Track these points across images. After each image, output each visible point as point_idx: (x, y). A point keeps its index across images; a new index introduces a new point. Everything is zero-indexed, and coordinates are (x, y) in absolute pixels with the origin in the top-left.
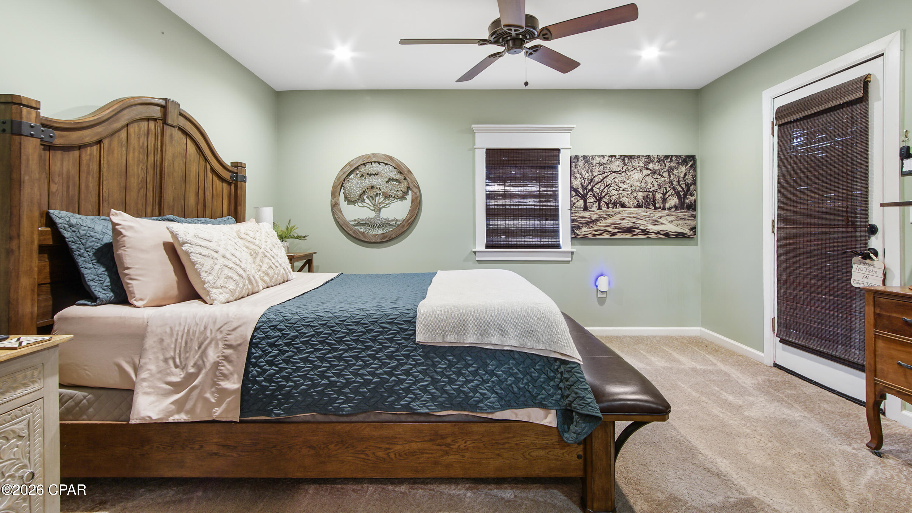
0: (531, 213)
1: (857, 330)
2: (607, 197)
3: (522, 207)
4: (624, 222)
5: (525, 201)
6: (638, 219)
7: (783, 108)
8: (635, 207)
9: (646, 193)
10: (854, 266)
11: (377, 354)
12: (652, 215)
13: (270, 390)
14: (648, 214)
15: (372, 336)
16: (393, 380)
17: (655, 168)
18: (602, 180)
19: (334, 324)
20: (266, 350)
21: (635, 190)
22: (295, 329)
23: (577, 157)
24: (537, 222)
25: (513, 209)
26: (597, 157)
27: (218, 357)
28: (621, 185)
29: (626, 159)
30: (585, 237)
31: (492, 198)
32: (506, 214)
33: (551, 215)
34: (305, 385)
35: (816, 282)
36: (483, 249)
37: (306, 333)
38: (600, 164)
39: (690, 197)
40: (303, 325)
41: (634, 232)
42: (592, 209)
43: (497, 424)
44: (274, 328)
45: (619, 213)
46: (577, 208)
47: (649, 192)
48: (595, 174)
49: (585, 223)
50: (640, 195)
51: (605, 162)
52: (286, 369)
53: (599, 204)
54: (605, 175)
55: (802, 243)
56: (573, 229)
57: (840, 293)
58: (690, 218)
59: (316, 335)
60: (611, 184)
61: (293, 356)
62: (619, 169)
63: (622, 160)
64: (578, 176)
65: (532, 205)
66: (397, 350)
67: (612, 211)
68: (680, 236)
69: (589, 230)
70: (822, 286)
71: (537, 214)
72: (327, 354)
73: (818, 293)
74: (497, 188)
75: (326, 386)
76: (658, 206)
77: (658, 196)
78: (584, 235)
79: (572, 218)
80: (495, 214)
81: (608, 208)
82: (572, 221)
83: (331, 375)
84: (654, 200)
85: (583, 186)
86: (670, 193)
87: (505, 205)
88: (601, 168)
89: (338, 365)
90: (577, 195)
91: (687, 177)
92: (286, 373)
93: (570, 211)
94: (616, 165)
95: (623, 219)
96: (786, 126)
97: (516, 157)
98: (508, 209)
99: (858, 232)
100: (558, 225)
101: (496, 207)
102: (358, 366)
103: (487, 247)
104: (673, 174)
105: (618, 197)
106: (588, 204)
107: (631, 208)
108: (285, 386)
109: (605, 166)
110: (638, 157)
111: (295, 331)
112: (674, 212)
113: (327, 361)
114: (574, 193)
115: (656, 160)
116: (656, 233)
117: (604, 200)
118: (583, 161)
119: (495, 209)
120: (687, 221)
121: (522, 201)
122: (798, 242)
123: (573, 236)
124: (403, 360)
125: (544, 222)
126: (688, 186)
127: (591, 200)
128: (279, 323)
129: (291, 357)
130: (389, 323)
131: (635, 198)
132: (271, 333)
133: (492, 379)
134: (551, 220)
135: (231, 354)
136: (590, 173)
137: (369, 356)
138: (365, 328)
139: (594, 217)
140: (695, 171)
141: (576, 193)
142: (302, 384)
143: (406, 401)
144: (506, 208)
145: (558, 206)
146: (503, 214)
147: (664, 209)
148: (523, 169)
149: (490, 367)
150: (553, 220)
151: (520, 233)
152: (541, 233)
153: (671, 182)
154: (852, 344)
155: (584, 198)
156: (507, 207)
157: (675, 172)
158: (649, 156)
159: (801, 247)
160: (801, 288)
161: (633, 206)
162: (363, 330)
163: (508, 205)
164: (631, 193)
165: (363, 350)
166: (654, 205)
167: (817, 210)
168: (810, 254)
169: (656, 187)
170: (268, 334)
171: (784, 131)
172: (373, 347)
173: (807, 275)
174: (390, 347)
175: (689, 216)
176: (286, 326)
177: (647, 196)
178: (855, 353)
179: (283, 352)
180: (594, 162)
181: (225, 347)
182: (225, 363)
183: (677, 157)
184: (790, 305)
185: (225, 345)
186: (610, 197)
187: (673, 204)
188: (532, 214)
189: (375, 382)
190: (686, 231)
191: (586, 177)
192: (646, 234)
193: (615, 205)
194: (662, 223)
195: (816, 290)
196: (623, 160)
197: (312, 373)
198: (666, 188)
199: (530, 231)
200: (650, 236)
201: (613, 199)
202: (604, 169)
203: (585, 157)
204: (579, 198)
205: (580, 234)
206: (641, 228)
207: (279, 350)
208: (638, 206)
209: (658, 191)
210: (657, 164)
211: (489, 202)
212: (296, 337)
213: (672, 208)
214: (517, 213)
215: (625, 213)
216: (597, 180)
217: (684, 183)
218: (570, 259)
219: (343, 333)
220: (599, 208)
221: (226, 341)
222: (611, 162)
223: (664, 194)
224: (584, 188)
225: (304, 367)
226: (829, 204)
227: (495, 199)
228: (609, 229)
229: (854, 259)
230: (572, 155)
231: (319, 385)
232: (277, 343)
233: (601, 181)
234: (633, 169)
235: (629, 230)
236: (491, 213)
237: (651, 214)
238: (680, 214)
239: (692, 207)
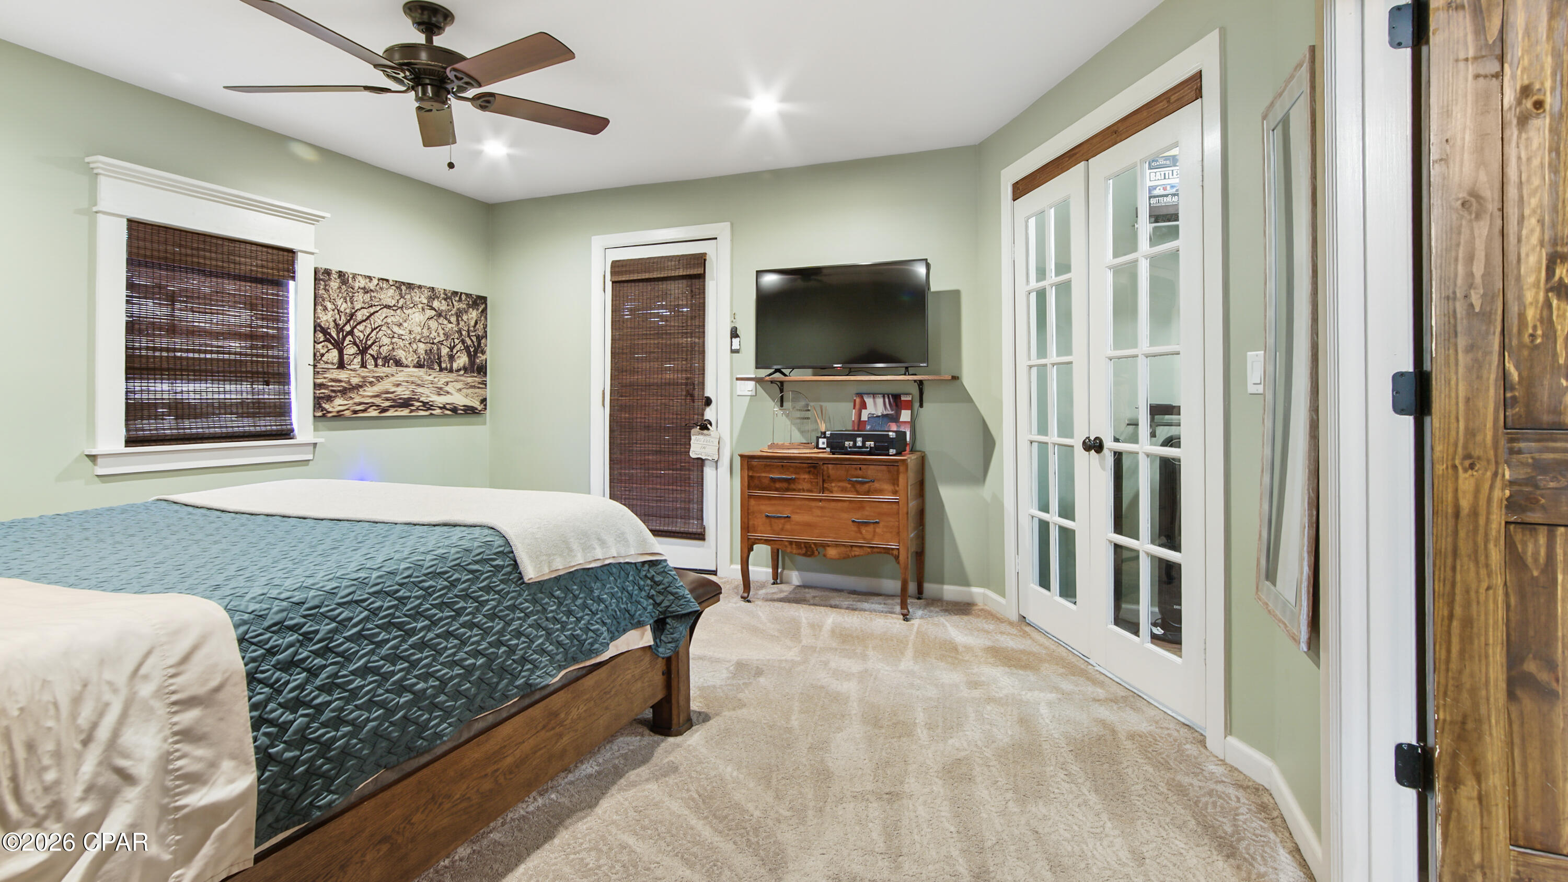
0: (233, 369)
1: (695, 500)
2: (375, 348)
3: (215, 356)
4: (399, 390)
5: (220, 344)
6: (418, 385)
7: (620, 263)
8: (415, 367)
9: (429, 345)
10: (693, 438)
11: (474, 617)
12: (436, 380)
13: (304, 762)
14: (431, 378)
15: (463, 590)
16: (503, 653)
17: (441, 309)
18: (368, 318)
19: (397, 587)
20: (278, 680)
21: (415, 338)
22: (327, 617)
23: (328, 272)
24: (246, 387)
25: (194, 358)
26: (360, 278)
27: (165, 740)
28: (396, 329)
29: (403, 288)
30: (339, 416)
31: (140, 332)
32: (175, 370)
33: (274, 374)
34: (375, 719)
35: (655, 457)
36: (119, 445)
37: (351, 619)
38: (366, 291)
39: (480, 355)
40: (340, 605)
41: (412, 405)
42: (352, 367)
43: (604, 668)
44: (280, 627)
45: (393, 375)
46: (327, 363)
47: (433, 343)
48: (358, 306)
49: (339, 391)
50: (422, 348)
51: (372, 288)
52: (330, 703)
53: (362, 359)
54: (372, 310)
55: (639, 416)
56: (318, 402)
57: (678, 467)
58: (481, 386)
59: (372, 616)
60: (382, 326)
61: (339, 671)
62: (393, 302)
63: (397, 288)
64: (329, 306)
65: (235, 354)
66: (499, 603)
67: (382, 371)
68: (470, 411)
69: (346, 402)
70: (660, 461)
71: (247, 372)
72: (401, 646)
73: (657, 469)
74: (152, 309)
75: (409, 705)
76: (444, 365)
77: (445, 351)
78: (338, 412)
79: (318, 381)
80: (148, 369)
81: (376, 366)
82: (317, 386)
83: (414, 680)
84: (440, 357)
85: (337, 325)
86: (458, 348)
87: (175, 350)
88: (367, 297)
89: (421, 660)
90: (327, 340)
91: (478, 326)
92: (333, 711)
93: (312, 368)
94: (388, 296)
95: (398, 385)
96: (622, 284)
97: (204, 250)
98: (181, 358)
99: (696, 404)
100: (289, 393)
101: (150, 353)
102: (450, 648)
103: (131, 441)
104: (462, 320)
105: (390, 348)
106: (345, 357)
107: (409, 367)
108: (334, 740)
109: (373, 294)
110: (420, 287)
111: (327, 621)
112: (462, 375)
113: (402, 658)
114: (321, 337)
115: (442, 296)
116: (441, 408)
117: (370, 351)
118: (338, 281)
119: (147, 357)
120: (477, 390)
121: (215, 343)
122: (635, 415)
123: (320, 414)
124: (508, 615)
125: (261, 387)
126: (479, 338)
127: (350, 350)
128: (285, 614)
129: (335, 675)
130: (476, 562)
131: (415, 352)
132: (276, 640)
133: (600, 608)
134: (274, 384)
135: (199, 721)
136: (349, 304)
137: (463, 625)
138: (446, 580)
139: (355, 381)
140: (486, 318)
141: (325, 336)
142: (368, 720)
143: (524, 677)
144: (175, 357)
145: (288, 358)
146: (168, 370)
147: (451, 371)
148: (217, 277)
149: (596, 593)
150: (279, 383)
151: (210, 410)
152: (255, 409)
153: (460, 332)
154: (691, 514)
155: (339, 346)
156: (179, 354)
157: (465, 317)
158: (433, 288)
159: (639, 420)
160: (639, 466)
161: (411, 365)
162: (446, 583)
163: (181, 350)
164: (410, 344)
165: (453, 618)
166: (440, 365)
167: (656, 381)
168: (648, 428)
169: (442, 338)
170: (271, 643)
171: (620, 290)
172: (466, 608)
173: (645, 451)
174: (488, 601)
175: (479, 383)
176: (304, 617)
177: (430, 350)
178: (693, 523)
179: (313, 673)
180: (357, 285)
181: (175, 708)
182: (185, 747)
183: (466, 294)
184: (625, 487)
185: (174, 703)
186: (380, 347)
187: (462, 365)
188: (236, 372)
189: (481, 666)
190: (476, 404)
191: (342, 309)
192: (429, 409)
193: (386, 360)
194: (448, 393)
195: (654, 466)
196: (399, 288)
197: (380, 691)
198: (453, 339)
199: (231, 405)
200: (433, 412)
201: (384, 351)
202: (371, 300)
203: (341, 274)
204: (330, 346)
205: (330, 410)
206: (421, 399)
207: (304, 670)
208: (419, 365)
209: (445, 343)
210: (443, 301)
211: (133, 341)
212: (335, 631)
213: (460, 370)
214: (203, 367)
215: (402, 375)
216: (360, 316)
217: (474, 334)
218: (310, 457)
219: (417, 598)
220: (363, 365)
221: (173, 693)
222: (381, 288)
223: (452, 349)
224: (339, 329)
225: (363, 686)
226: (668, 376)
227: (148, 335)
228: (377, 401)
229: (693, 431)
230: (319, 266)
231: (398, 707)
232: (296, 658)
233: (366, 319)
234: (412, 305)
235: (406, 403)
236: (137, 365)
237: (435, 378)
238: (470, 380)
239: (482, 370)
